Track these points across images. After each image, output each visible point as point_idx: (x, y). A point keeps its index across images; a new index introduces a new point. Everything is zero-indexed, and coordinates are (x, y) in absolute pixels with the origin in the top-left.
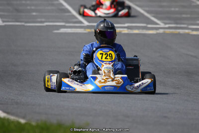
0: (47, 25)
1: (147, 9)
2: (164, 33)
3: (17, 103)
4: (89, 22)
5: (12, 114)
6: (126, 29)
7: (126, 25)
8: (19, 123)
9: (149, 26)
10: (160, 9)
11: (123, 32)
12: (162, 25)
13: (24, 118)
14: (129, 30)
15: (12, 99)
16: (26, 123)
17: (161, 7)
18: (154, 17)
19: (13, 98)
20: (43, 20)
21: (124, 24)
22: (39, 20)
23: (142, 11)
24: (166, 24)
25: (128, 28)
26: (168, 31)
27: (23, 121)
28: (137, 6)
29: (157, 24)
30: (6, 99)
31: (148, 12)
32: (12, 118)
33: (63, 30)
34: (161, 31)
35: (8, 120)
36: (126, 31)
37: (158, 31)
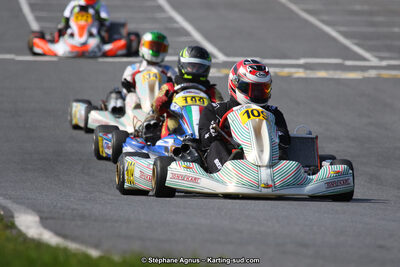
1: (342, 29)
2: (378, 79)
3: (83, 217)
4: (227, 55)
5: (74, 239)
6: (301, 70)
7: (302, 61)
8: (87, 257)
9: (349, 63)
11: (296, 75)
12: (374, 62)
13: (96, 246)
14: (308, 72)
15: (73, 210)
16: (101, 258)
17: (373, 24)
18: (358, 45)
19: (75, 206)
21: (298, 58)
23: (334, 34)
24: (382, 59)
25: (306, 67)
26: (386, 74)
27: (94, 253)
28: (323, 22)
29: (364, 59)
30: (61, 208)
31: (346, 35)
32: (73, 246)
34: (372, 73)
35: (65, 250)
36: (300, 73)
37: (367, 74)
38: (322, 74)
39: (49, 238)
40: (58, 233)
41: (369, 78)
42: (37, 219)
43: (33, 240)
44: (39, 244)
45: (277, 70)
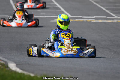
1: (107, 7)
3: (29, 64)
4: (72, 15)
5: (26, 71)
6: (94, 20)
7: (94, 17)
8: (30, 76)
9: (108, 18)
10: (115, 8)
11: (93, 21)
12: (116, 17)
13: (33, 73)
14: (96, 20)
16: (34, 76)
17: (116, 6)
18: (111, 12)
19: (26, 61)
20: (44, 14)
21: (93, 16)
22: (42, 14)
23: (104, 9)
24: (118, 16)
25: (96, 19)
26: (119, 21)
27: (32, 75)
29: (113, 16)
30: (22, 61)
32: (26, 73)
34: (116, 21)
35: (24, 74)
36: (94, 21)
37: (114, 21)
38: (100, 21)
39: (19, 70)
40: (21, 69)
41: (114, 22)
42: (15, 65)
43: (14, 71)
44: (16, 72)
45: (87, 20)
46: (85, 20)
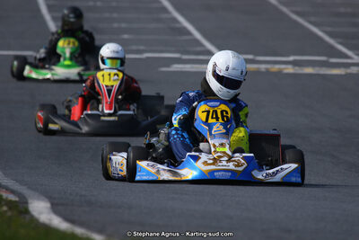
0: (148, 58)
1: (329, 29)
3: (89, 203)
5: (81, 224)
6: (290, 66)
7: (291, 58)
9: (333, 60)
11: (286, 71)
12: (356, 59)
13: (100, 231)
14: (297, 68)
15: (81, 196)
18: (341, 43)
19: (84, 193)
20: (142, 48)
21: (288, 56)
22: (134, 47)
23: (320, 34)
25: (295, 63)
27: (98, 237)
28: (311, 23)
29: (347, 57)
30: (71, 195)
31: (331, 35)
32: (79, 231)
33: (176, 67)
34: (354, 70)
35: (73, 235)
36: (290, 69)
37: (349, 71)
38: (309, 70)
39: (59, 223)
40: (66, 219)
41: (350, 74)
42: (48, 205)
45: (268, 66)
46: (263, 67)
